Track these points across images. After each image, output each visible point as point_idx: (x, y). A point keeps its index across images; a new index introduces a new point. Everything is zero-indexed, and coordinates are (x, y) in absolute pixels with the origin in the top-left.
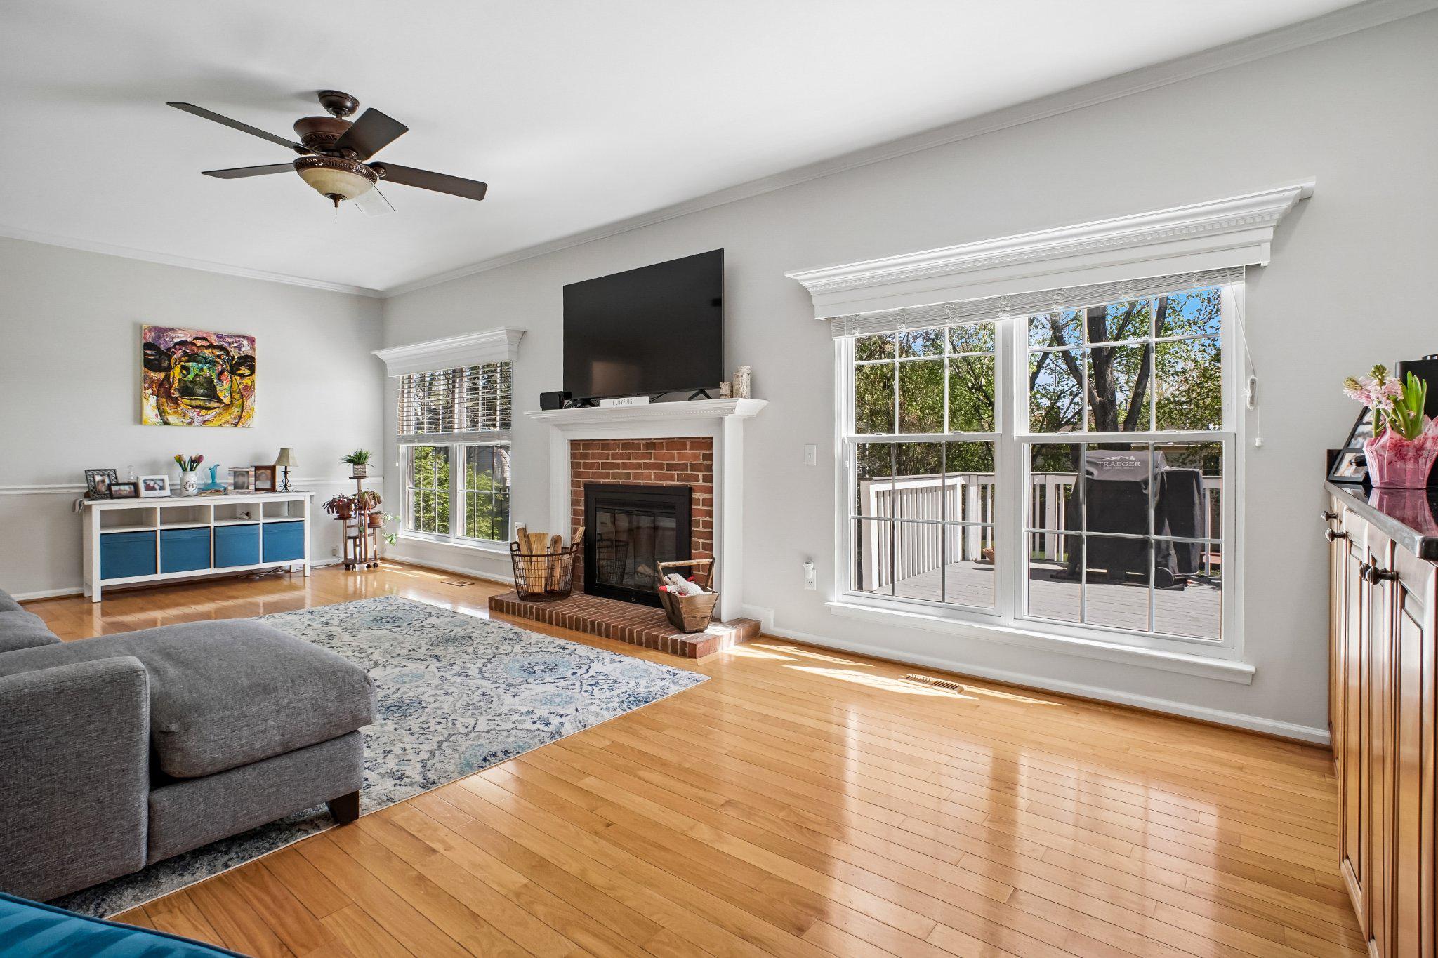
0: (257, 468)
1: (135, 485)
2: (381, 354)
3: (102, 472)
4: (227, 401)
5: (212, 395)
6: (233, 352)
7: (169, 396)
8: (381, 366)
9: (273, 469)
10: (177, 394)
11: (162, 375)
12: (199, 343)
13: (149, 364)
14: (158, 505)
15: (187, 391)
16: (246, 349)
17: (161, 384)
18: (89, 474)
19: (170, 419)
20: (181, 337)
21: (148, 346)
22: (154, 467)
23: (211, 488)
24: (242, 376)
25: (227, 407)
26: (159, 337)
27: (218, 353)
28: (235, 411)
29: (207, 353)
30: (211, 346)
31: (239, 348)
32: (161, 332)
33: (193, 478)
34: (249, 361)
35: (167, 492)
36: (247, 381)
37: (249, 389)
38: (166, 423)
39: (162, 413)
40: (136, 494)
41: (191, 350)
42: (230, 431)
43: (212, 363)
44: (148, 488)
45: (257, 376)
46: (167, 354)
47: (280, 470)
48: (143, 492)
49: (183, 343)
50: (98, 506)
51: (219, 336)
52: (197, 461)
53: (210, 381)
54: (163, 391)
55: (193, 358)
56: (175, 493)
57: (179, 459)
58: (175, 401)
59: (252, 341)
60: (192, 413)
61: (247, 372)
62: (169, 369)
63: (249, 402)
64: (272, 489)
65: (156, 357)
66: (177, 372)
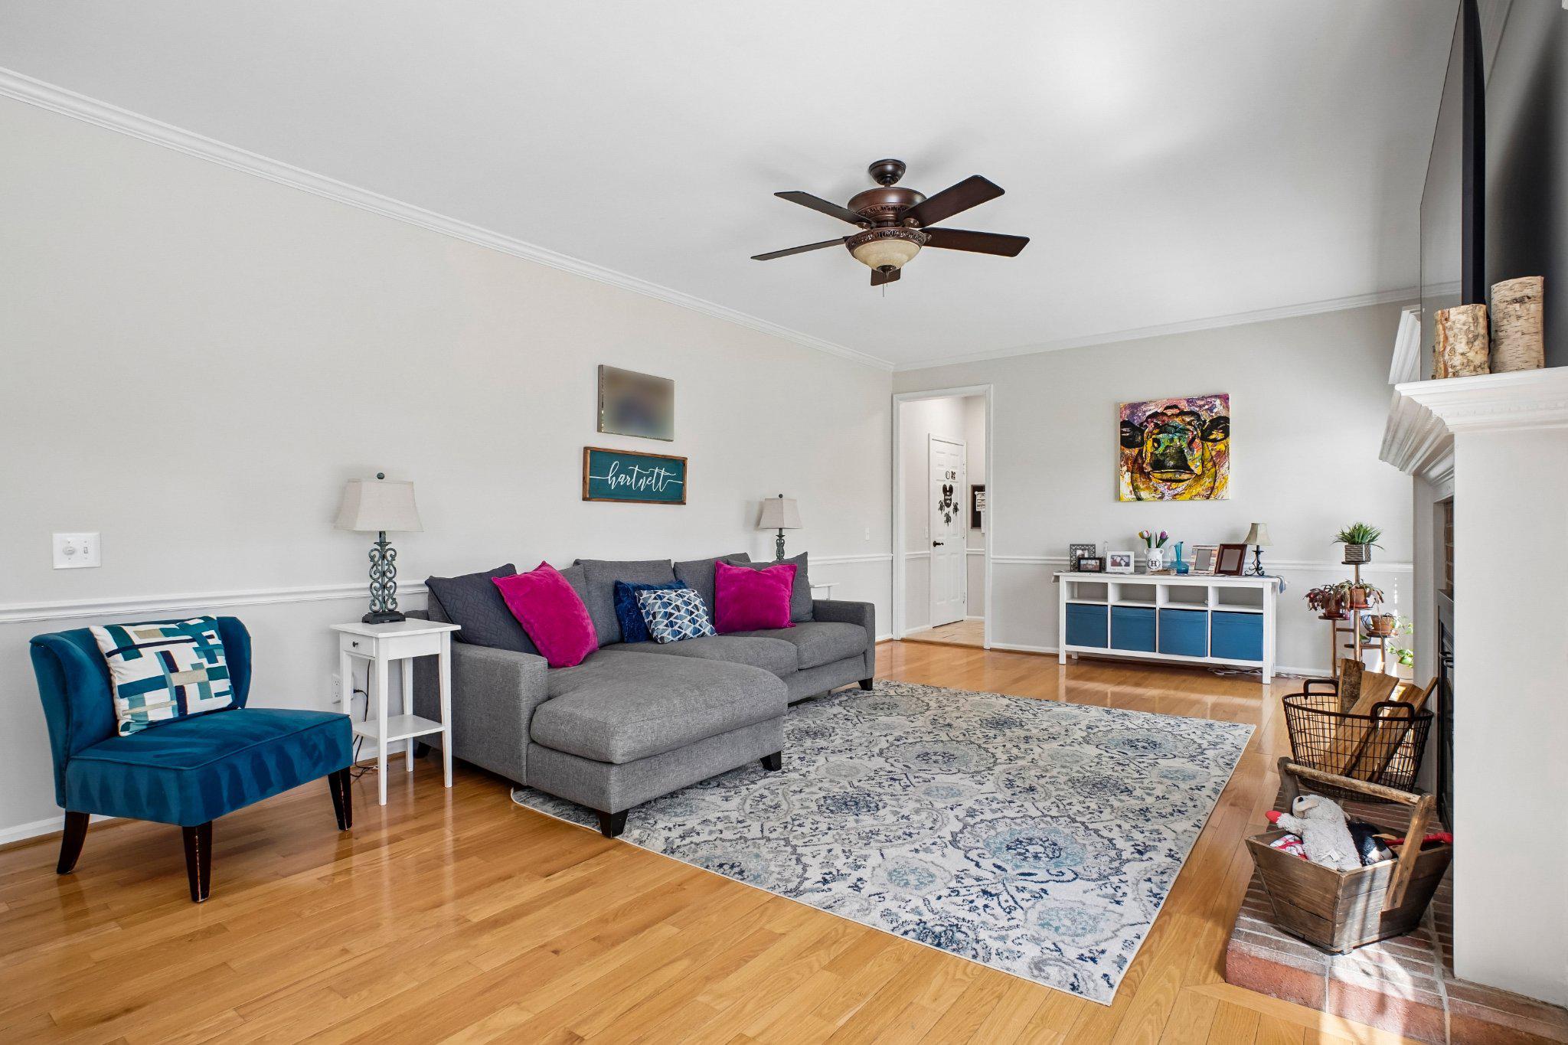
0: (1223, 547)
1: (1104, 560)
3: (1083, 547)
4: (1198, 471)
5: (1183, 466)
6: (1206, 416)
7: (1141, 470)
9: (1242, 547)
10: (1149, 469)
11: (1137, 450)
12: (1169, 412)
13: (1126, 442)
15: (1158, 465)
16: (1219, 409)
17: (1135, 461)
18: (1074, 547)
19: (1143, 494)
20: (1152, 409)
21: (1124, 424)
22: (1124, 541)
23: (1174, 567)
24: (1215, 441)
25: (1199, 477)
26: (1133, 414)
27: (1188, 419)
28: (1207, 482)
29: (1177, 421)
30: (1182, 413)
31: (1211, 410)
32: (1134, 407)
33: (1158, 556)
34: (1222, 424)
35: (1132, 568)
36: (1221, 447)
37: (1223, 455)
38: (1139, 499)
39: (1135, 489)
40: (1101, 568)
41: (1161, 422)
42: (1200, 504)
43: (1184, 431)
44: (1115, 564)
45: (1231, 440)
46: (1139, 430)
47: (1250, 549)
48: (1109, 567)
49: (1155, 415)
50: (1068, 577)
51: (1190, 401)
52: (1163, 538)
53: (1181, 451)
54: (1137, 467)
55: (1163, 429)
56: (1140, 569)
57: (1144, 535)
58: (1147, 476)
59: (1225, 398)
60: (1162, 487)
61: (1220, 436)
62: (1142, 443)
63: (1222, 471)
64: (1237, 572)
65: (1131, 433)
66: (1149, 446)
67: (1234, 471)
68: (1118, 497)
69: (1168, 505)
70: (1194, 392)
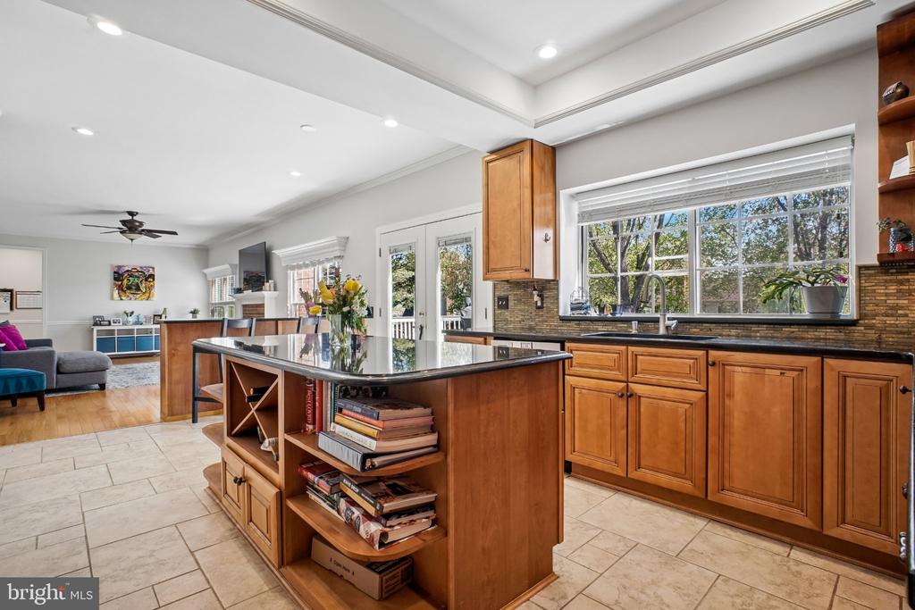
0: (155, 316)
1: (110, 322)
2: (206, 271)
3: (98, 317)
4: (144, 291)
5: (138, 289)
6: (146, 273)
7: (123, 290)
8: (205, 275)
9: (161, 316)
10: (126, 289)
11: (120, 283)
12: (134, 271)
13: (115, 279)
14: (116, 328)
15: (129, 288)
16: (151, 271)
17: (120, 286)
18: (94, 317)
19: (123, 298)
20: (126, 269)
21: (115, 272)
22: (117, 315)
23: (137, 323)
24: (150, 282)
25: (144, 293)
26: (119, 269)
27: (140, 274)
28: (147, 295)
29: (136, 274)
30: (138, 271)
31: (148, 271)
32: (120, 267)
33: (131, 319)
34: (152, 276)
35: (121, 324)
36: (152, 283)
37: (153, 286)
38: (122, 300)
39: (120, 296)
40: (110, 324)
41: (130, 273)
42: (145, 302)
43: (139, 277)
44: (114, 322)
45: (155, 282)
46: (122, 275)
48: (112, 324)
49: (128, 271)
50: (96, 328)
51: (141, 268)
52: (132, 313)
53: (137, 284)
54: (120, 288)
55: (131, 276)
56: (124, 324)
57: (125, 312)
58: (125, 292)
59: (153, 268)
60: (131, 296)
61: (152, 280)
62: (122, 280)
63: (152, 292)
65: (118, 276)
66: (125, 282)
67: (156, 291)
68: (112, 298)
69: (133, 302)
70: (143, 265)
